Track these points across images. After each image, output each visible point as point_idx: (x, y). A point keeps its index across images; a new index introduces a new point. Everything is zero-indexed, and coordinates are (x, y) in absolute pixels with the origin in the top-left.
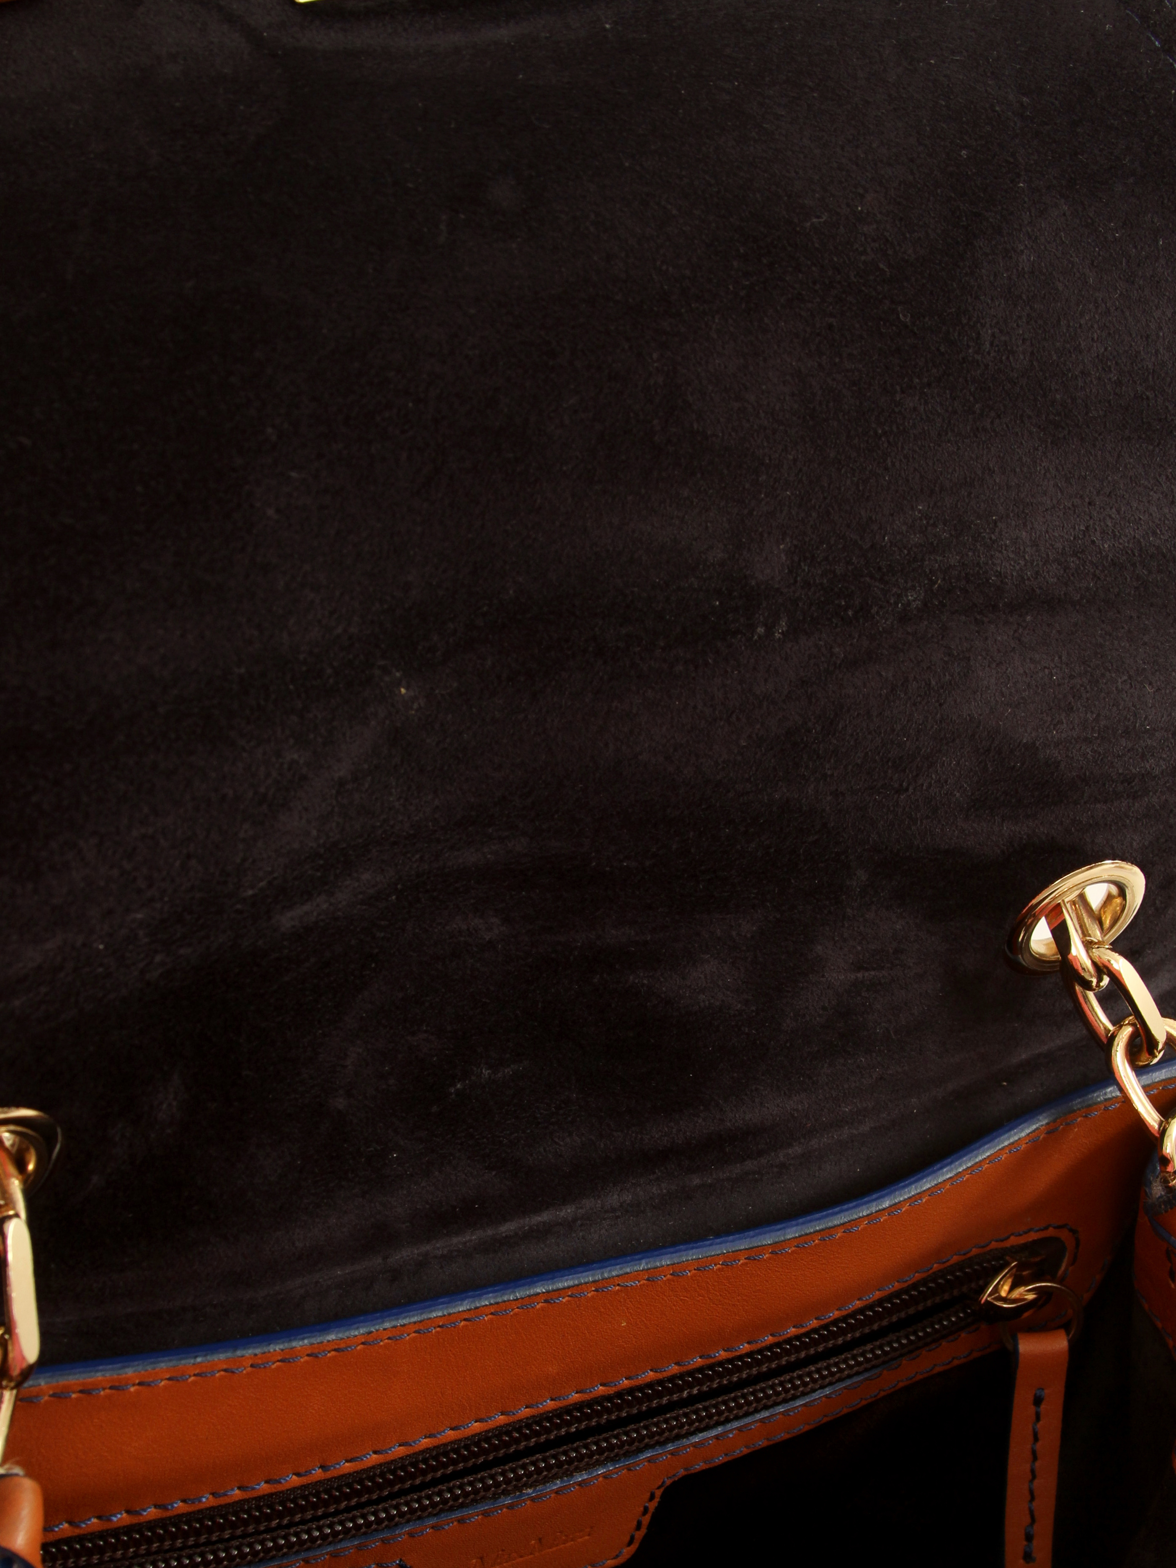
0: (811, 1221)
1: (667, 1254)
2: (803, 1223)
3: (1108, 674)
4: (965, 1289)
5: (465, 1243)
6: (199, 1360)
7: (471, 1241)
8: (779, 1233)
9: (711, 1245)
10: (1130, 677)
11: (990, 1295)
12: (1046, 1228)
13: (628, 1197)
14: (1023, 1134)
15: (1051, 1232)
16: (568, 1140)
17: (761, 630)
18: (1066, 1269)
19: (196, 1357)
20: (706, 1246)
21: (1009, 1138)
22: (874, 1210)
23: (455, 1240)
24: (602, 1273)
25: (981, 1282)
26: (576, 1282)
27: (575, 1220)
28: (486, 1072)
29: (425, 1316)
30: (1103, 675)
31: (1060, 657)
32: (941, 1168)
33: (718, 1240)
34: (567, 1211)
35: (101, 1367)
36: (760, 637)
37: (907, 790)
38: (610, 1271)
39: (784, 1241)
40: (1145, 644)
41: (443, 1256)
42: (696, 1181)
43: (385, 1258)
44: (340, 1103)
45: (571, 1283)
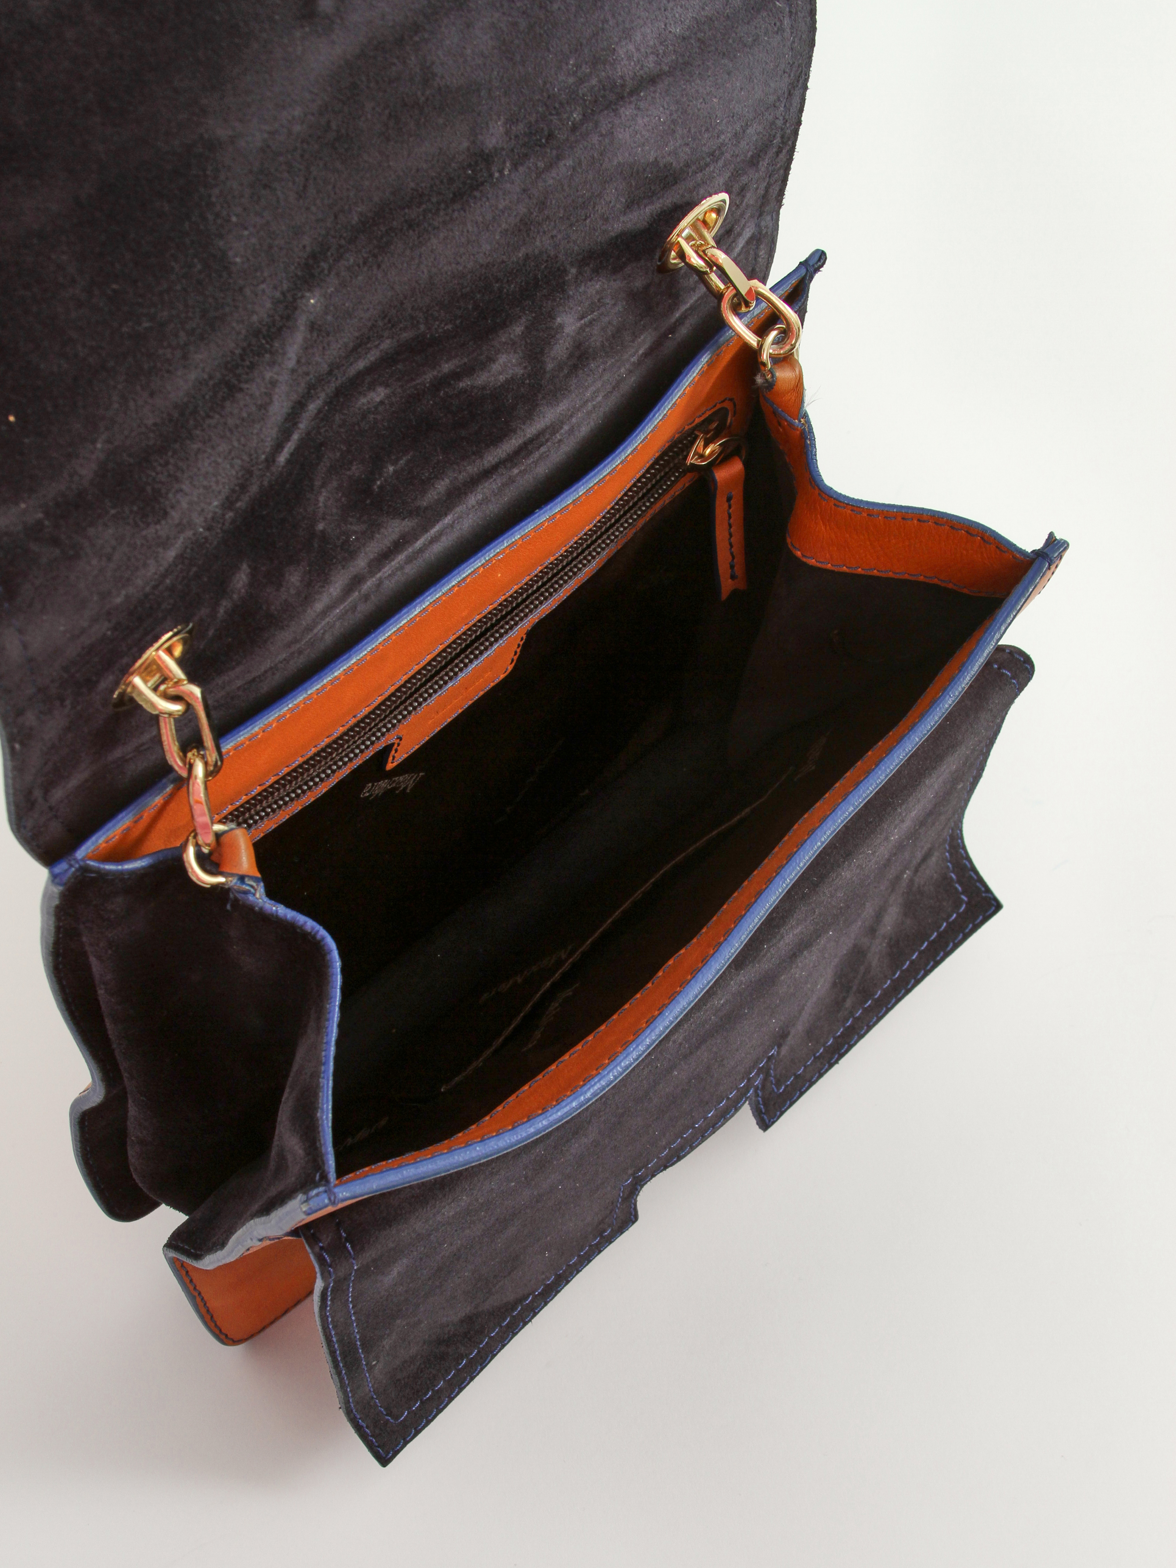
0: (590, 479)
1: (516, 532)
2: (586, 482)
3: (691, 103)
4: (676, 461)
5: (399, 562)
6: (290, 706)
7: (402, 560)
8: (574, 493)
9: (539, 516)
10: (704, 99)
11: (692, 459)
12: (715, 406)
13: (480, 497)
14: (695, 375)
15: (718, 406)
16: (443, 483)
17: (497, 175)
18: (731, 420)
19: (288, 705)
20: (536, 518)
21: (687, 380)
22: (623, 457)
23: (393, 563)
24: (485, 559)
25: (685, 453)
26: (472, 570)
27: (453, 522)
28: (391, 469)
29: (398, 626)
30: (689, 105)
31: (663, 107)
32: (654, 416)
33: (542, 511)
34: (448, 520)
35: (241, 733)
36: (497, 179)
37: (590, 216)
38: (489, 555)
39: (579, 497)
40: (709, 76)
41: (390, 575)
42: (516, 471)
43: (360, 592)
44: (320, 526)
45: (470, 571)
